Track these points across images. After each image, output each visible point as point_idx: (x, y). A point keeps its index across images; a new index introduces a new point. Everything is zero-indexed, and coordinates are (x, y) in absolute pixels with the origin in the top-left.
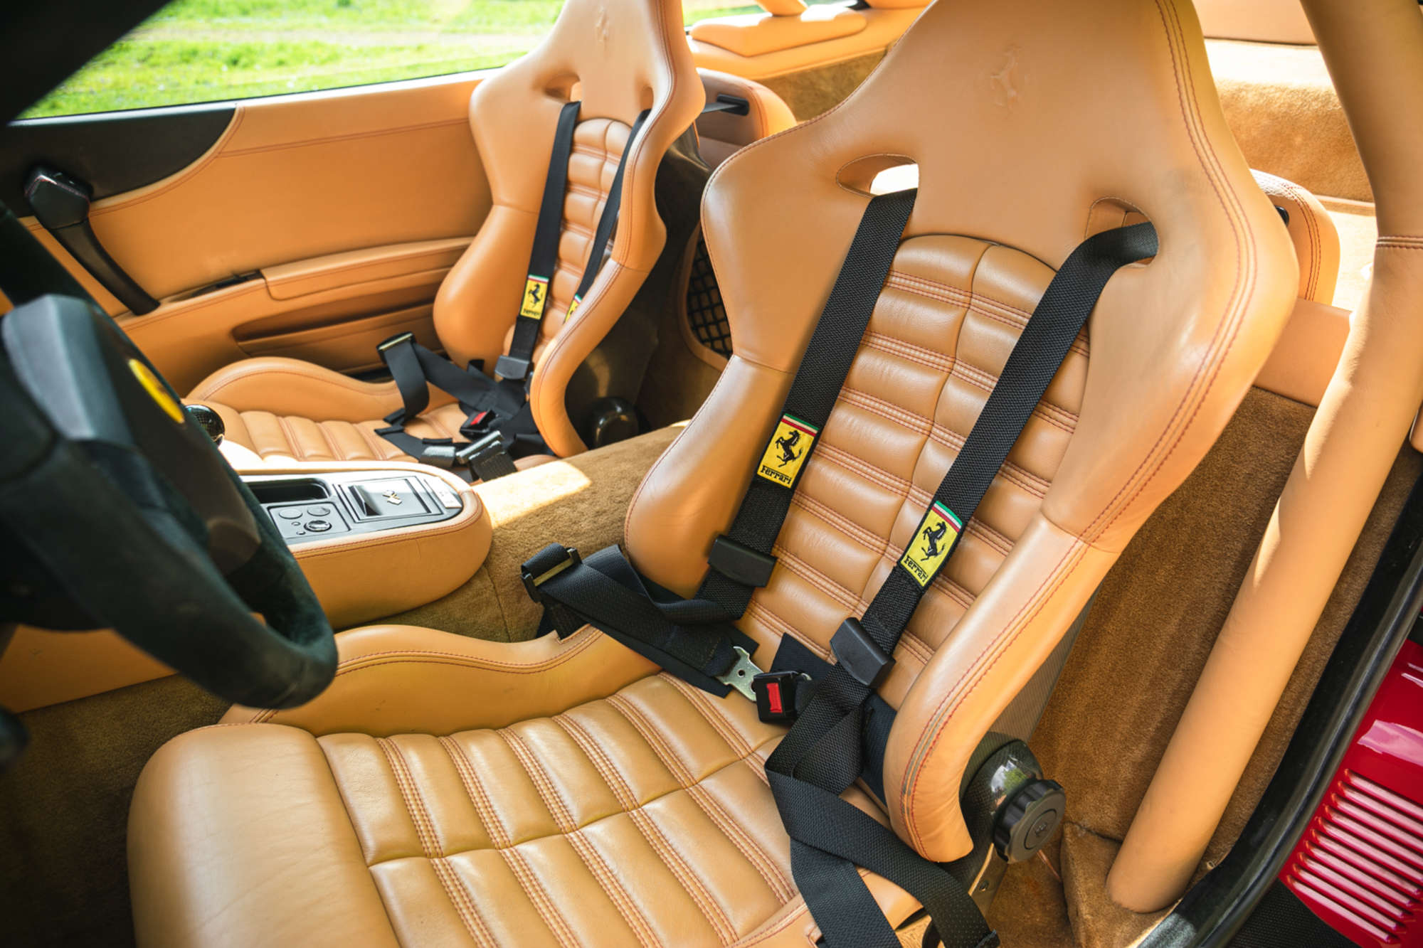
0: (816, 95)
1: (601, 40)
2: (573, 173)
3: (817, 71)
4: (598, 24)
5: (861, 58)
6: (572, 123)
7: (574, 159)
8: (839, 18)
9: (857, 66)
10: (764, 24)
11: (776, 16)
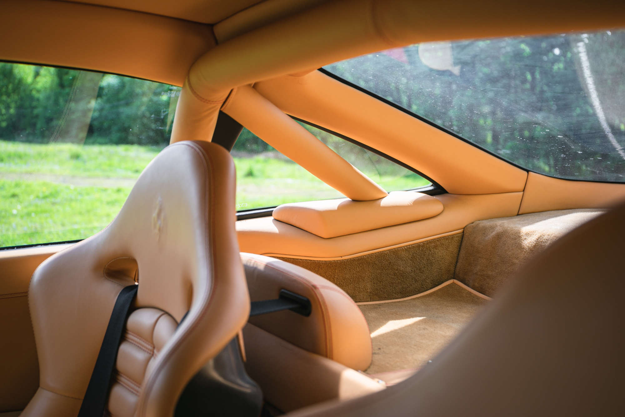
0: (395, 274)
1: (156, 231)
2: (121, 364)
3: (395, 252)
4: (155, 215)
5: (439, 239)
6: (126, 309)
7: (125, 348)
8: (417, 203)
9: (436, 247)
10: (342, 208)
11: (354, 201)
